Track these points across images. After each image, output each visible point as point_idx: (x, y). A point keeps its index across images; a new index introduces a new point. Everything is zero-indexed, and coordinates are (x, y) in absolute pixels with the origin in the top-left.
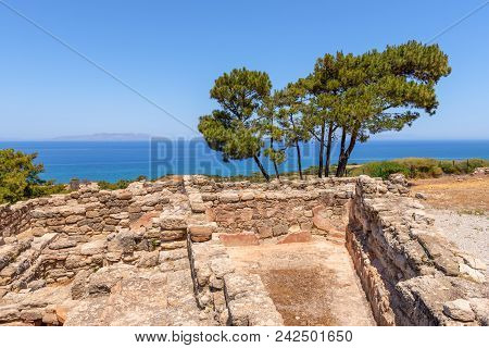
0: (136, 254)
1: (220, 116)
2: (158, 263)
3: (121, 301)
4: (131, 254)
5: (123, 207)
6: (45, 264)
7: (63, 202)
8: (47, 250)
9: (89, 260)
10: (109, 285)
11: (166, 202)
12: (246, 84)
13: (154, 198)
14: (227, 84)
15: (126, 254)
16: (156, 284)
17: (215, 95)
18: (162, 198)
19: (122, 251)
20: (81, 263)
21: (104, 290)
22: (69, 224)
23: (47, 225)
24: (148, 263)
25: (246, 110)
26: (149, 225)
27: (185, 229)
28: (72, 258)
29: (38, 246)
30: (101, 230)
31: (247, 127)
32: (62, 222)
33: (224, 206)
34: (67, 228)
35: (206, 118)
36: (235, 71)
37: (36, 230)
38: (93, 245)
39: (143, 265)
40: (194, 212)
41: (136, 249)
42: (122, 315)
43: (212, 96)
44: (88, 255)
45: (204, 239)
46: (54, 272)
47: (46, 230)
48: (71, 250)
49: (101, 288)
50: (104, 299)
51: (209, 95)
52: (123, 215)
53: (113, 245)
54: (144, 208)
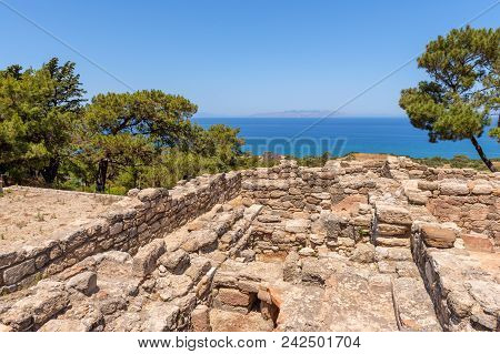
0: (340, 240)
1: (428, 89)
2: (374, 260)
3: (338, 300)
4: (335, 240)
5: (325, 187)
6: (254, 235)
7: (266, 176)
8: (255, 221)
9: (293, 238)
10: (323, 277)
11: (372, 186)
12: (469, 46)
13: (358, 179)
14: (441, 48)
15: (330, 238)
16: (377, 288)
17: (425, 63)
18: (367, 181)
19: (325, 234)
20: (286, 240)
21: (317, 280)
22: (273, 198)
23: (255, 197)
24: (363, 258)
25: (466, 79)
26: (355, 211)
27: (409, 226)
28: (278, 233)
29: (249, 217)
30: (302, 208)
31: (466, 100)
32: (267, 195)
33: (447, 198)
34: (271, 202)
35: (410, 92)
36: (454, 32)
37: (245, 201)
38: (297, 222)
39: (357, 259)
40: (411, 202)
41: (340, 235)
42: (342, 319)
43: (421, 65)
44: (292, 233)
45: (444, 245)
46: (261, 244)
47: (253, 201)
48: (277, 225)
49: (315, 277)
50: (317, 290)
51: (417, 64)
52: (325, 195)
53: (317, 226)
54: (347, 190)
